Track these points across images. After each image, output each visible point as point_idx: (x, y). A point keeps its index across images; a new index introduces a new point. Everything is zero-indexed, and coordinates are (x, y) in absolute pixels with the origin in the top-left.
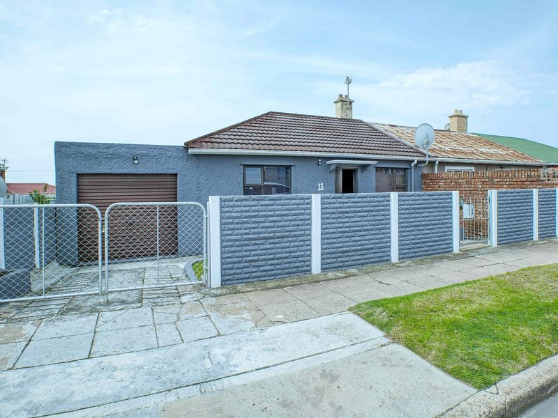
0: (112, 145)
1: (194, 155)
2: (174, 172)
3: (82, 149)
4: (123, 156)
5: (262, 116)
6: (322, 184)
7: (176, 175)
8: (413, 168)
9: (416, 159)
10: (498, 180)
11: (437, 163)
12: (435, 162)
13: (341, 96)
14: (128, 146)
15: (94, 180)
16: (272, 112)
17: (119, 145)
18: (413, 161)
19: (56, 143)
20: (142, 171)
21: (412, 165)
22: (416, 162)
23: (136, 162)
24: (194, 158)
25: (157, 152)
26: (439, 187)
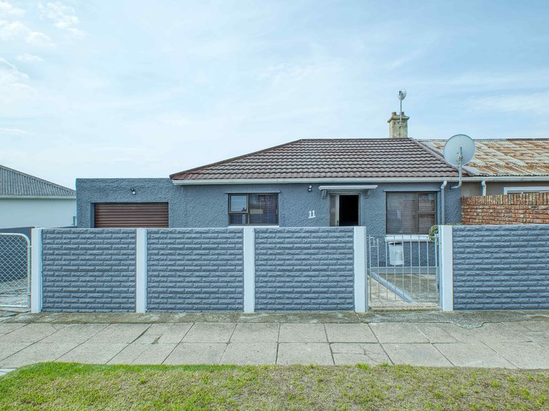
0: (117, 180)
1: (182, 186)
2: (165, 201)
3: (94, 184)
4: (125, 188)
5: (288, 144)
6: (313, 211)
7: (167, 203)
8: (443, 192)
9: (445, 181)
10: (543, 207)
11: (483, 183)
12: (480, 183)
13: (395, 114)
14: (129, 180)
15: (110, 208)
16: (303, 140)
17: (122, 179)
18: (442, 183)
19: (77, 180)
20: (139, 200)
21: (442, 187)
22: (445, 183)
23: (134, 193)
24: (183, 188)
25: (151, 184)
26: (478, 215)
